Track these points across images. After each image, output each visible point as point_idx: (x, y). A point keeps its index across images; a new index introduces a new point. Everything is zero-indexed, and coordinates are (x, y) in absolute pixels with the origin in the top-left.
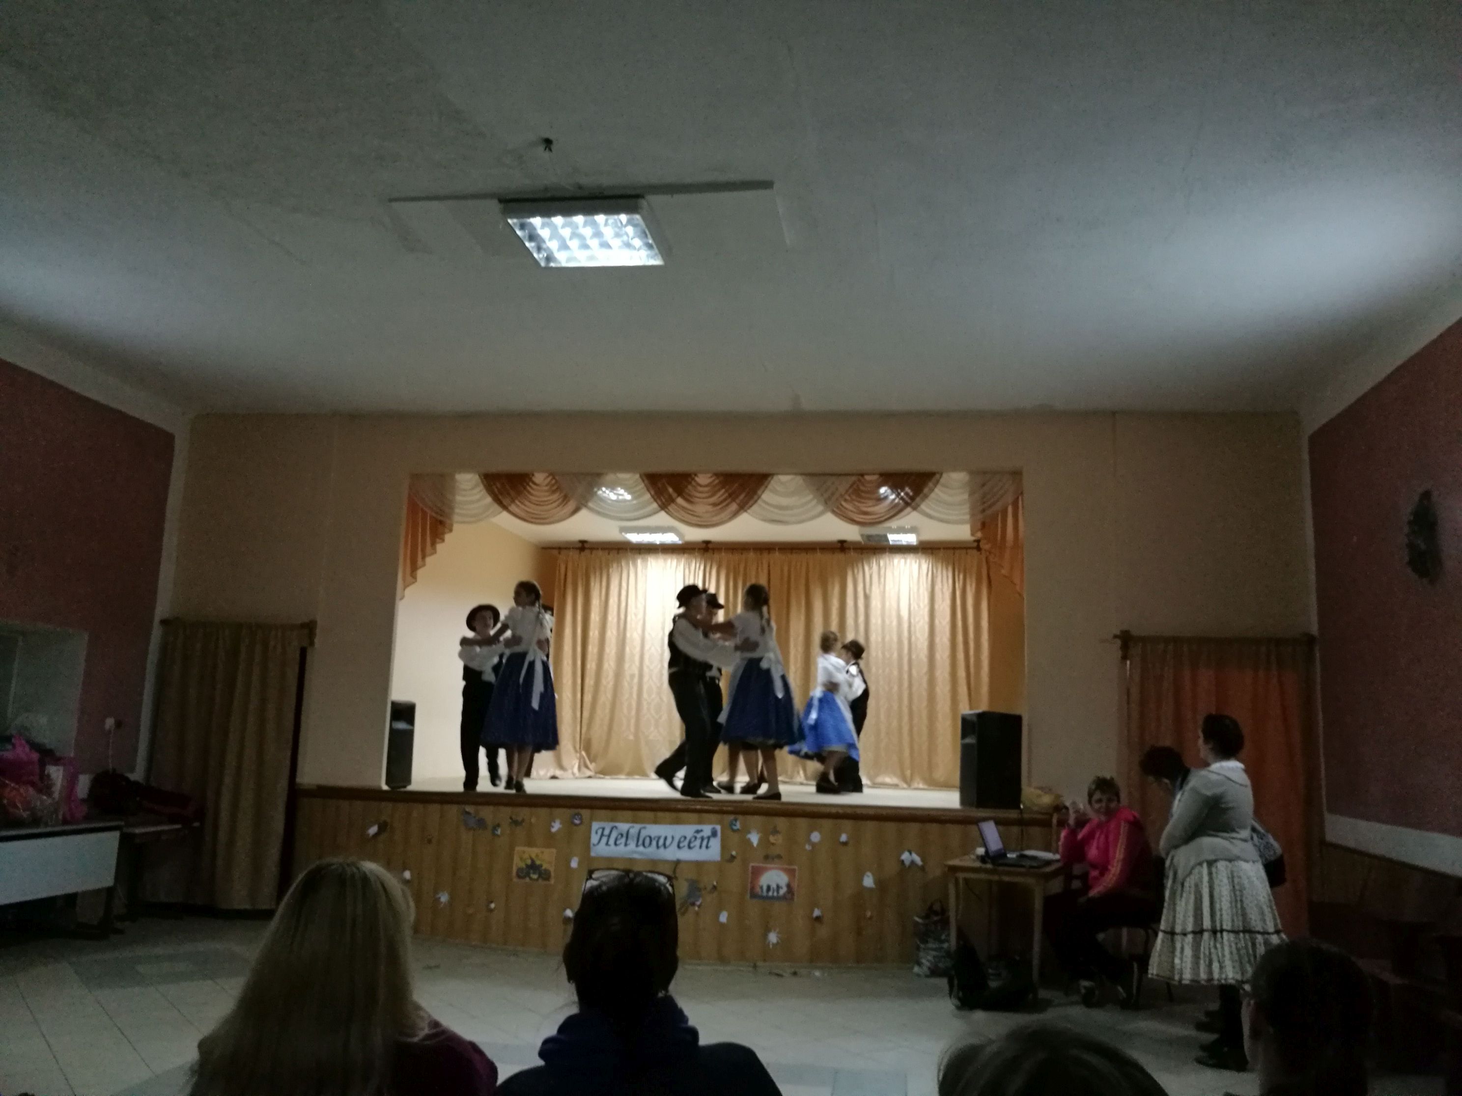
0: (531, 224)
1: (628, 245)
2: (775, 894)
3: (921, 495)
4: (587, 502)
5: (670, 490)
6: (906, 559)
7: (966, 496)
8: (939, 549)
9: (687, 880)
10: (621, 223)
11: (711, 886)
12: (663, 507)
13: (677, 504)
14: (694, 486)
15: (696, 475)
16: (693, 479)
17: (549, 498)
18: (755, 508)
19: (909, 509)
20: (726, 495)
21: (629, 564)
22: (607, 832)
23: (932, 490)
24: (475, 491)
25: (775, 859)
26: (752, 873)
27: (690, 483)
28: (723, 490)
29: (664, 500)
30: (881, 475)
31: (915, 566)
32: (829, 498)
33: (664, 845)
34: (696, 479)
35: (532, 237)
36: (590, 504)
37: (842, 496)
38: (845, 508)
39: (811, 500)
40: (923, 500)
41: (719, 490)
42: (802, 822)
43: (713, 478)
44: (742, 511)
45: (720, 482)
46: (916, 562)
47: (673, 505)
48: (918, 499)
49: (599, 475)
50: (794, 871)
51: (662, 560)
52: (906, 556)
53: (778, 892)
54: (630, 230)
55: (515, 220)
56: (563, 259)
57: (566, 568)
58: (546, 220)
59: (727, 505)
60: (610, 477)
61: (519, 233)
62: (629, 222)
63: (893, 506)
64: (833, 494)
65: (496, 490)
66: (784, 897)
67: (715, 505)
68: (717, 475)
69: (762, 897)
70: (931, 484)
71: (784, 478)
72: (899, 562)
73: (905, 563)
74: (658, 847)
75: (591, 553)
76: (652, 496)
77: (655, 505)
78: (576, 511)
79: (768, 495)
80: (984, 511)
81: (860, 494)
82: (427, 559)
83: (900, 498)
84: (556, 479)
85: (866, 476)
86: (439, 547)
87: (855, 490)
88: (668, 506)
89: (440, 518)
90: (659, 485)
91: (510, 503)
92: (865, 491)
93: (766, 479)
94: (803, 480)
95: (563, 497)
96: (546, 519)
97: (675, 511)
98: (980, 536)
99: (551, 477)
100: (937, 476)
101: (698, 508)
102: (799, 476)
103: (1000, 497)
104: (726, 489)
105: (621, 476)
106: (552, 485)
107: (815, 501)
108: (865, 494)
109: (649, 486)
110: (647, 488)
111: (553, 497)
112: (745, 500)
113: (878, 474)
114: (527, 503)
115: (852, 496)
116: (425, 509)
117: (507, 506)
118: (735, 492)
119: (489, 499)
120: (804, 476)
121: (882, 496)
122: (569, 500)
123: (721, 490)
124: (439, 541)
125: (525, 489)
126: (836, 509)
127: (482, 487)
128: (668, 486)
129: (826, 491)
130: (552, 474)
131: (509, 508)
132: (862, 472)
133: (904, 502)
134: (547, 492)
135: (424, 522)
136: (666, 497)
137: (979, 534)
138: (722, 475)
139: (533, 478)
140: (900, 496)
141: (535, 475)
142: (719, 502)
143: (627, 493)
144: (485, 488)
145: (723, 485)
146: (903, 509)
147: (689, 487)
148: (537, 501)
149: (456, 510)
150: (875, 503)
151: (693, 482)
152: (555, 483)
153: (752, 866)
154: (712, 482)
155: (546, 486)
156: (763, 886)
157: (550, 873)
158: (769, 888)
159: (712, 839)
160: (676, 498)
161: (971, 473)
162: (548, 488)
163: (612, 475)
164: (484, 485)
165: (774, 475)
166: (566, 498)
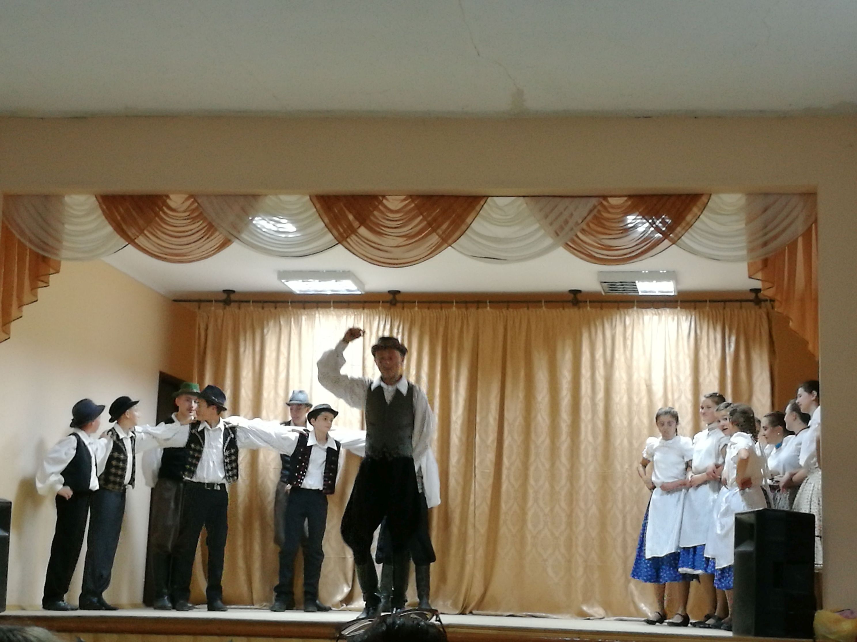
3: (683, 224)
4: (239, 232)
5: (351, 217)
6: (660, 315)
7: (742, 225)
12: (341, 240)
13: (360, 236)
14: (382, 212)
15: (384, 197)
16: (381, 202)
17: (190, 228)
18: (462, 240)
19: (667, 242)
20: (425, 223)
21: (291, 322)
23: (698, 217)
24: (90, 219)
27: (376, 208)
28: (420, 217)
29: (341, 230)
30: (630, 197)
31: (672, 325)
32: (562, 228)
34: (384, 201)
36: (244, 236)
37: (577, 224)
38: (582, 241)
39: (538, 230)
40: (685, 230)
41: (414, 218)
43: (406, 202)
44: (446, 245)
45: (416, 205)
46: (673, 319)
47: (353, 237)
48: (679, 229)
49: (255, 196)
51: (335, 316)
52: (660, 311)
57: (207, 327)
59: (426, 236)
60: (270, 200)
63: (646, 238)
64: (566, 222)
65: (119, 218)
67: (408, 237)
70: (695, 210)
71: (500, 201)
72: (651, 320)
73: (659, 321)
75: (240, 308)
76: (326, 225)
77: (329, 237)
78: (225, 244)
79: (479, 225)
80: (765, 244)
81: (602, 223)
82: (25, 308)
83: (655, 228)
84: (198, 203)
85: (610, 199)
86: (41, 292)
87: (595, 217)
88: (347, 237)
89: (41, 253)
90: (336, 211)
91: (138, 234)
92: (608, 220)
93: (478, 203)
94: (527, 204)
95: (206, 228)
96: (184, 256)
97: (357, 245)
98: (760, 278)
99: (192, 200)
100: (704, 199)
101: (389, 242)
102: (522, 198)
103: (790, 224)
104: (423, 216)
105: (284, 198)
106: (194, 211)
107: (542, 232)
108: (607, 224)
109: (321, 211)
110: (319, 215)
111: (195, 227)
112: (449, 231)
113: (625, 196)
114: (160, 234)
115: (592, 225)
116: (22, 240)
117: (133, 238)
118: (435, 220)
119: (109, 229)
120: (526, 198)
121: (630, 226)
122: (216, 230)
123: (418, 216)
124: (41, 284)
125: (157, 215)
126: (570, 242)
127: (100, 212)
128: (347, 212)
129: (557, 218)
130: (191, 196)
131: (136, 240)
132: (605, 193)
133: (660, 233)
134: (188, 219)
135: (21, 260)
136: (345, 226)
137: (759, 275)
138: (419, 196)
139: (168, 201)
140: (654, 225)
141: (171, 196)
142: (413, 234)
143: (293, 222)
144: (103, 211)
145: (420, 210)
146: (659, 242)
147: (376, 213)
148: (172, 231)
149: (65, 244)
150: (620, 235)
151: (380, 207)
152: (197, 208)
154: (405, 206)
155: (186, 211)
160: (359, 227)
161: (747, 194)
162: (188, 213)
163: (272, 197)
164: (102, 209)
165: (488, 197)
166: (211, 229)
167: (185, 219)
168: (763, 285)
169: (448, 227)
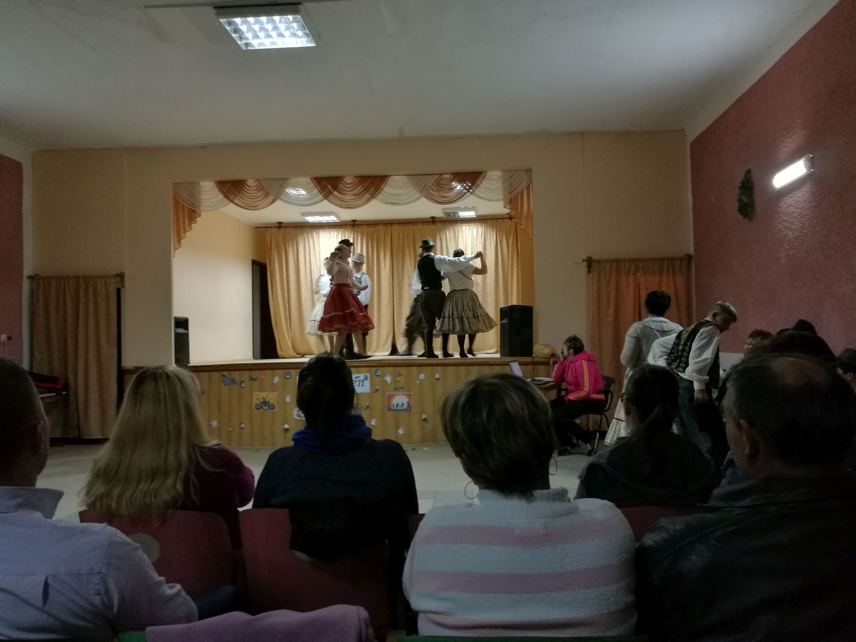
0: (234, 22)
1: (294, 35)
2: (401, 408)
3: (476, 185)
4: (279, 196)
5: (330, 187)
6: (469, 226)
7: (500, 185)
8: (488, 219)
10: (289, 21)
11: (365, 406)
12: (326, 197)
13: (334, 196)
14: (343, 184)
15: (344, 177)
16: (343, 180)
17: (257, 194)
18: (380, 196)
19: (469, 193)
20: (363, 188)
21: (309, 235)
23: (482, 182)
24: (213, 192)
25: (400, 390)
26: (388, 397)
27: (341, 183)
28: (361, 186)
29: (326, 193)
30: (452, 174)
31: (475, 230)
32: (423, 189)
34: (344, 179)
35: (237, 30)
36: (282, 197)
37: (430, 187)
38: (432, 194)
39: (412, 190)
40: (476, 188)
42: (414, 369)
43: (354, 179)
44: (373, 198)
45: (358, 181)
46: (475, 228)
48: (474, 187)
49: (286, 179)
50: (411, 395)
51: (328, 233)
52: (469, 224)
53: (403, 407)
54: (295, 25)
55: (225, 20)
56: (256, 44)
57: (271, 239)
58: (244, 19)
59: (364, 194)
60: (293, 180)
61: (228, 28)
62: (294, 20)
63: (460, 192)
64: (425, 186)
65: (225, 191)
66: (406, 410)
69: (394, 410)
70: (480, 179)
71: (396, 178)
72: (466, 228)
73: (470, 229)
75: (285, 230)
76: (319, 191)
77: (321, 196)
78: (274, 201)
79: (387, 189)
80: (510, 193)
81: (441, 186)
82: (187, 233)
83: (463, 187)
84: (261, 183)
85: (444, 175)
86: (194, 226)
87: (438, 184)
88: (328, 196)
89: (193, 208)
90: (323, 184)
91: (234, 198)
92: (443, 184)
93: (386, 179)
95: (265, 194)
96: (256, 207)
97: (333, 199)
98: (509, 208)
99: (257, 182)
100: (484, 174)
101: (347, 198)
102: (405, 176)
103: (520, 185)
105: (299, 179)
106: (259, 187)
107: (415, 191)
108: (444, 186)
109: (316, 185)
110: (315, 186)
111: (260, 193)
112: (373, 192)
113: (450, 174)
114: (245, 198)
115: (437, 187)
116: (183, 203)
117: (232, 200)
118: (367, 187)
119: (221, 196)
120: (408, 176)
121: (453, 187)
122: (269, 195)
123: (359, 186)
124: (193, 222)
125: (242, 189)
126: (427, 195)
127: (216, 189)
128: (328, 185)
129: (421, 184)
130: (257, 180)
131: (234, 201)
132: (441, 173)
133: (466, 190)
134: (255, 190)
135: (183, 211)
136: (328, 191)
137: (508, 206)
138: (360, 177)
139: (247, 183)
140: (463, 186)
141: (248, 180)
142: (358, 194)
143: (304, 190)
144: (219, 189)
145: (360, 183)
146: (465, 193)
147: (341, 185)
148: (250, 196)
149: (202, 204)
150: (449, 191)
151: (342, 182)
152: (260, 185)
153: (388, 394)
154: (353, 181)
155: (255, 187)
156: (394, 404)
157: (274, 406)
158: (397, 405)
159: (365, 381)
160: (334, 191)
161: (503, 171)
162: (256, 188)
163: (294, 179)
164: (218, 187)
165: (390, 176)
166: (267, 194)
168: (510, 211)
169: (373, 190)
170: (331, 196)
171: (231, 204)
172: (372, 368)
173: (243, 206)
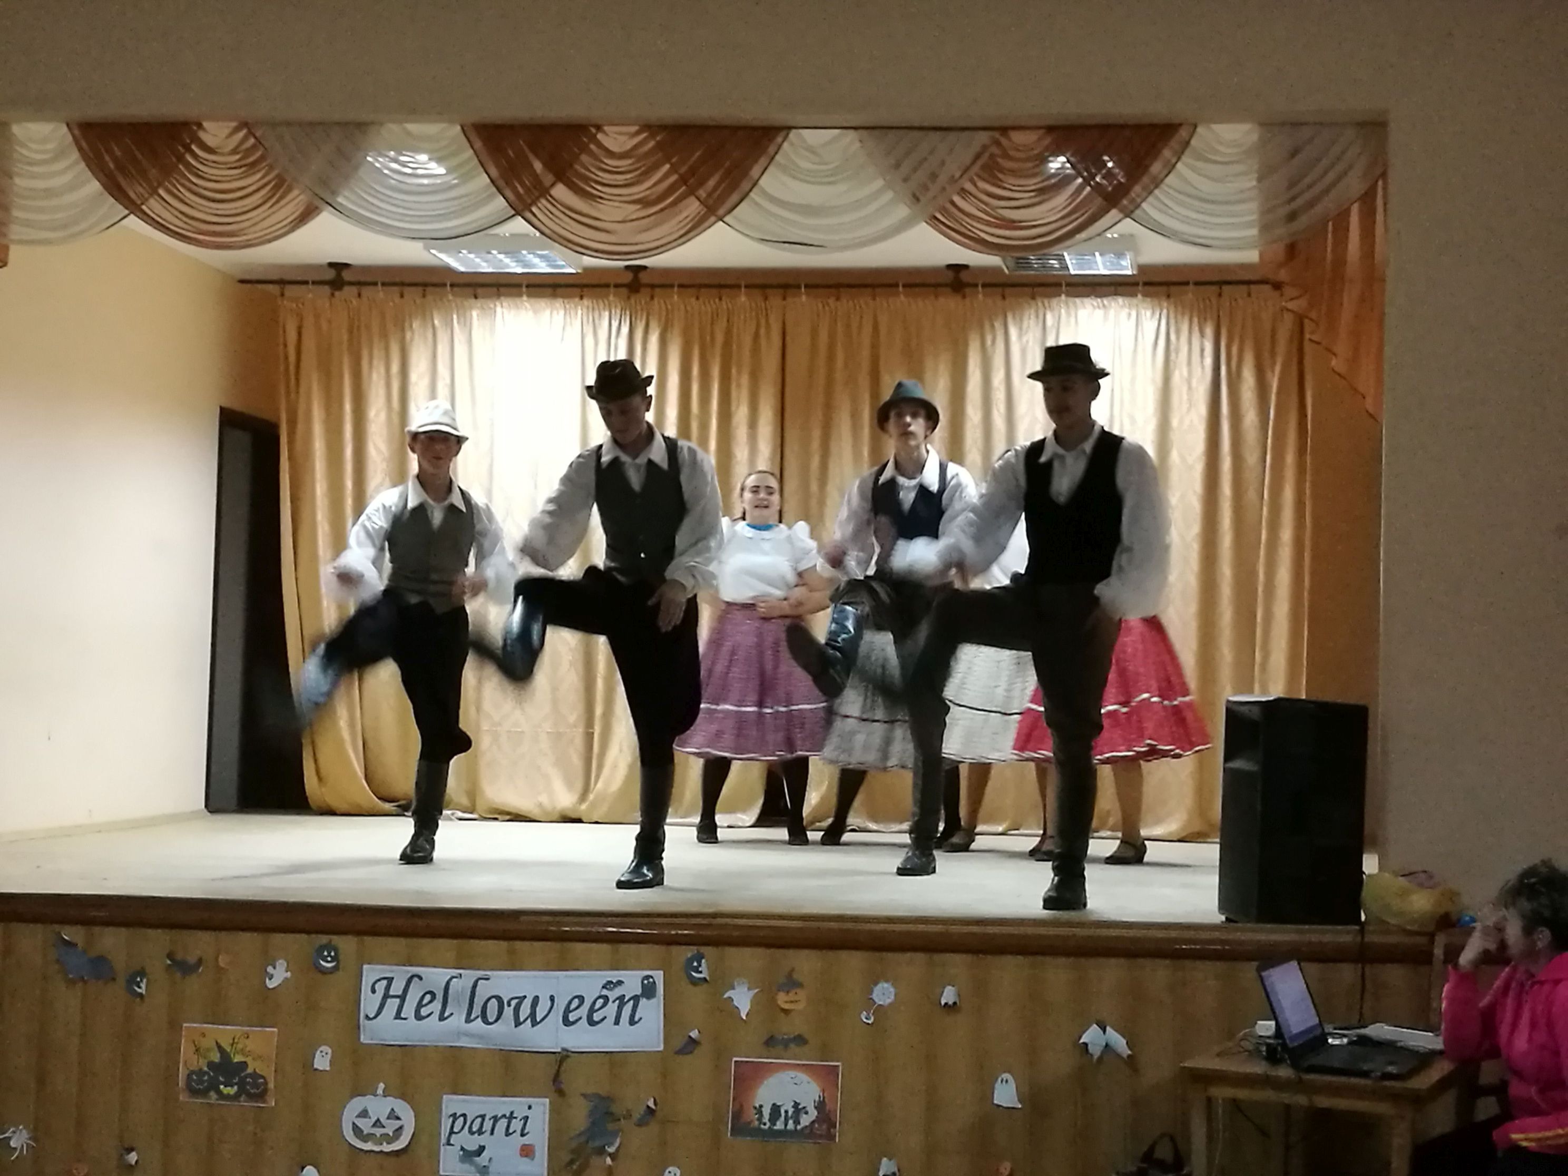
2: (791, 1125)
3: (1144, 180)
4: (334, 193)
5: (538, 166)
7: (1251, 182)
9: (584, 1095)
11: (642, 1109)
12: (520, 208)
13: (554, 202)
14: (596, 157)
15: (599, 128)
16: (593, 139)
17: (237, 184)
18: (744, 209)
19: (1114, 212)
20: (674, 178)
21: (452, 317)
22: (397, 989)
23: (1171, 169)
24: (59, 167)
25: (792, 1046)
26: (738, 1077)
27: (584, 149)
28: (667, 166)
29: (521, 191)
30: (1049, 130)
32: (925, 188)
33: (533, 1015)
34: (600, 136)
36: (343, 199)
37: (953, 181)
39: (879, 192)
40: (1148, 190)
41: (655, 167)
42: (854, 961)
43: (640, 139)
44: (713, 219)
45: (658, 144)
47: (543, 203)
48: (1137, 189)
49: (364, 126)
50: (833, 1069)
51: (529, 309)
53: (796, 1121)
59: (677, 200)
60: (391, 130)
64: (933, 176)
65: (110, 163)
66: (808, 1133)
67: (644, 202)
68: (650, 128)
69: (761, 1133)
70: (1166, 154)
71: (814, 138)
72: (1090, 312)
73: (1105, 314)
74: (518, 1023)
75: (359, 290)
76: (493, 182)
77: (501, 203)
78: (308, 214)
79: (775, 180)
80: (1292, 216)
81: (998, 179)
83: (1093, 188)
84: (255, 137)
85: (1013, 134)
87: (986, 167)
88: (531, 205)
90: (511, 154)
91: (146, 196)
92: (1008, 172)
93: (771, 140)
94: (861, 141)
95: (273, 183)
96: (232, 236)
97: (550, 219)
99: (245, 131)
100: (1183, 133)
101: (608, 212)
102: (853, 132)
103: (1336, 182)
104: (672, 165)
105: (418, 129)
106: (249, 152)
107: (890, 195)
108: (1009, 180)
109: (484, 154)
110: (480, 161)
111: (251, 182)
112: (718, 192)
113: (1037, 129)
114: (185, 195)
115: (979, 182)
117: (138, 202)
118: (692, 171)
119: (94, 186)
120: (860, 131)
122: (290, 189)
123: (663, 164)
125: (181, 159)
126: (937, 213)
127: (76, 155)
128: (531, 157)
129: (915, 169)
130: (244, 124)
131: (144, 207)
132: (1004, 123)
133: (1106, 197)
134: (238, 167)
136: (529, 184)
138: (663, 127)
139: (202, 135)
140: (1091, 183)
141: (205, 124)
142: (654, 197)
144: (82, 152)
145: (665, 152)
146: (1101, 213)
147: (584, 158)
148: (207, 189)
149: (15, 213)
150: (1031, 201)
151: (592, 147)
152: (254, 147)
153: (736, 1062)
154: (636, 147)
155: (234, 152)
156: (761, 1106)
157: (266, 1083)
158: (776, 1109)
159: (643, 1001)
160: (553, 185)
161: (1262, 124)
162: (237, 157)
163: (393, 127)
164: (80, 149)
165: (790, 128)
166: (280, 187)
167: (235, 168)
169: (720, 185)
170: (544, 201)
171: (133, 222)
172: (675, 949)
173: (183, 229)
